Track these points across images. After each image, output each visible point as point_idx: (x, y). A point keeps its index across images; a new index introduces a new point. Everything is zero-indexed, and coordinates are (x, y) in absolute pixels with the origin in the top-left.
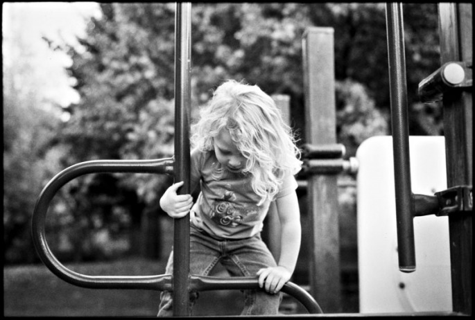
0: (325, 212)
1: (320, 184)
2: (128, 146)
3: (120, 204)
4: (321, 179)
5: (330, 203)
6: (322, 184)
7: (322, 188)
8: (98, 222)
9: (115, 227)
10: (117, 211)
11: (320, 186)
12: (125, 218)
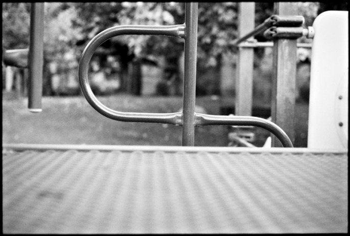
0: (287, 68)
1: (284, 45)
2: (123, 12)
3: (113, 54)
4: (285, 42)
5: (290, 60)
6: (285, 46)
7: (285, 49)
8: (96, 67)
9: (108, 71)
10: (111, 59)
11: (283, 48)
12: (116, 65)
